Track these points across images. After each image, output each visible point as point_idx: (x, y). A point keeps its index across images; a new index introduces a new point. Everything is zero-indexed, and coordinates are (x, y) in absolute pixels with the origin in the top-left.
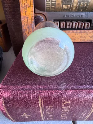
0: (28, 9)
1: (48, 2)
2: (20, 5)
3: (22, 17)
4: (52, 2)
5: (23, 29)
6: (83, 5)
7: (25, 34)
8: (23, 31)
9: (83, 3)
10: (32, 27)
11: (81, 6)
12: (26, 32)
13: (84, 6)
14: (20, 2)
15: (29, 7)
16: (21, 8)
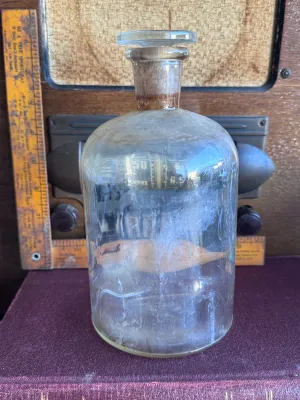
0: (34, 192)
2: (16, 185)
3: (18, 209)
5: (20, 236)
7: (27, 246)
8: (21, 240)
10: (43, 231)
12: (28, 243)
14: (15, 179)
15: (36, 188)
16: (17, 191)
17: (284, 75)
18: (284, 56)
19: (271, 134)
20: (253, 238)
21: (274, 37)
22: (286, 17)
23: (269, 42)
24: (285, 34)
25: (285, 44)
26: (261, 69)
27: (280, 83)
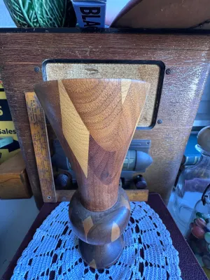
17: (159, 123)
18: (159, 114)
19: (152, 147)
20: (143, 191)
21: (155, 105)
22: (162, 96)
23: (153, 108)
24: (161, 104)
25: (160, 109)
26: (148, 119)
27: (157, 126)
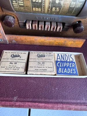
1: (15, 4)
4: (20, 4)
6: (56, 9)
9: (55, 8)
11: (53, 10)
13: (57, 11)
